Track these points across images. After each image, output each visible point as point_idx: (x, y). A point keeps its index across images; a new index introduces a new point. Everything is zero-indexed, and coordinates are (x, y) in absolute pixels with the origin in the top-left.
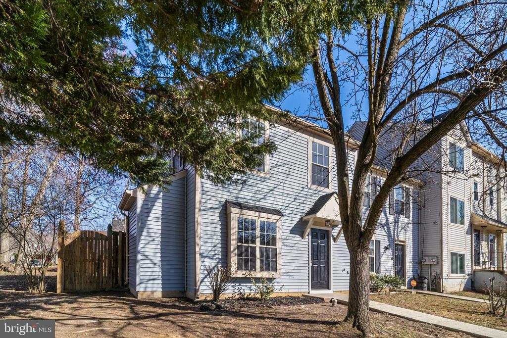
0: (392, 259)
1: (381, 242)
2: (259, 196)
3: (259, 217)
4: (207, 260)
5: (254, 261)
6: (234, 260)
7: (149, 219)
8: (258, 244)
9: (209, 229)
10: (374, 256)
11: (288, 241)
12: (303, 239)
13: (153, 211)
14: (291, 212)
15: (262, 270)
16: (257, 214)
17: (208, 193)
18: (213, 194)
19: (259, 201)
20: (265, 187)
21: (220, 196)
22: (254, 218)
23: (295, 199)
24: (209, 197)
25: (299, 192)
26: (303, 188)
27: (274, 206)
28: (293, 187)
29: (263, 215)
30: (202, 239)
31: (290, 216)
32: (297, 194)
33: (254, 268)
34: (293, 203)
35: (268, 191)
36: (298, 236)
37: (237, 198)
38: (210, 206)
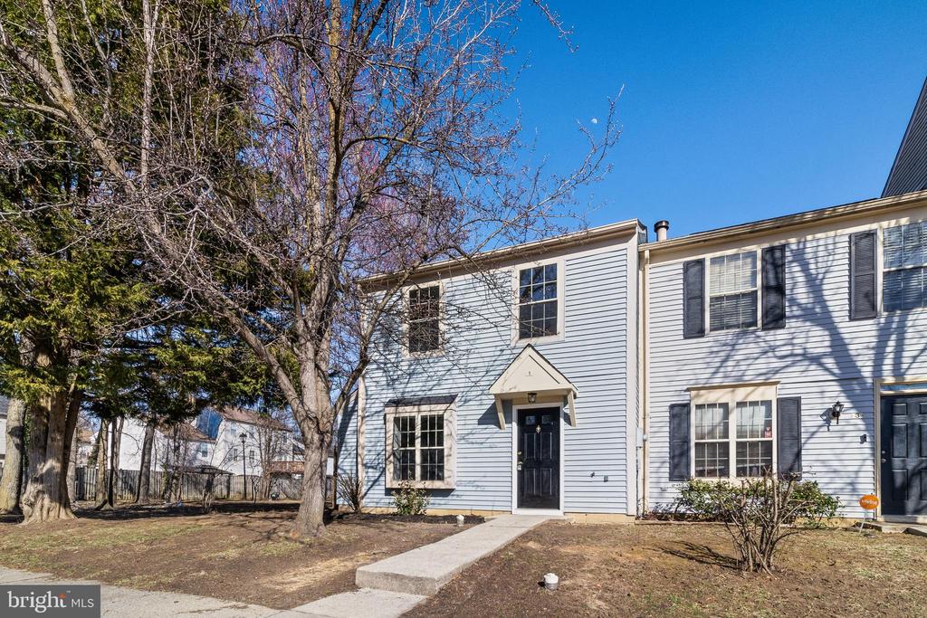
0: (863, 439)
1: (804, 402)
2: (432, 383)
3: (419, 411)
4: (370, 470)
7: (348, 433)
8: (418, 446)
9: (374, 435)
10: (775, 439)
11: (475, 436)
13: (350, 425)
14: (480, 393)
15: (424, 477)
16: (416, 408)
17: (373, 397)
18: (376, 396)
19: (430, 390)
20: (440, 369)
21: (384, 396)
22: (413, 414)
23: (487, 372)
24: (373, 401)
25: (494, 358)
26: (502, 351)
27: (452, 390)
28: (483, 355)
29: (424, 408)
30: (366, 449)
31: (478, 398)
32: (491, 363)
33: (412, 477)
34: (485, 378)
35: (443, 373)
36: (493, 426)
37: (403, 393)
38: (374, 410)
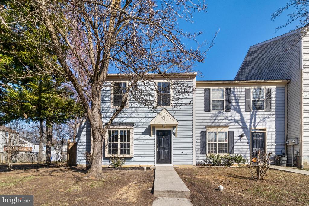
0: (248, 143)
1: (235, 132)
2: (123, 119)
3: (119, 129)
5: (117, 150)
6: (107, 150)
8: (119, 142)
10: (228, 142)
11: (141, 139)
12: (151, 136)
13: (83, 132)
14: (143, 123)
15: (121, 153)
16: (118, 127)
19: (123, 121)
20: (127, 113)
22: (117, 130)
23: (145, 116)
25: (148, 112)
27: (132, 122)
29: (121, 127)
31: (142, 125)
32: (147, 113)
33: (117, 153)
34: (145, 118)
35: (128, 115)
36: (148, 135)
